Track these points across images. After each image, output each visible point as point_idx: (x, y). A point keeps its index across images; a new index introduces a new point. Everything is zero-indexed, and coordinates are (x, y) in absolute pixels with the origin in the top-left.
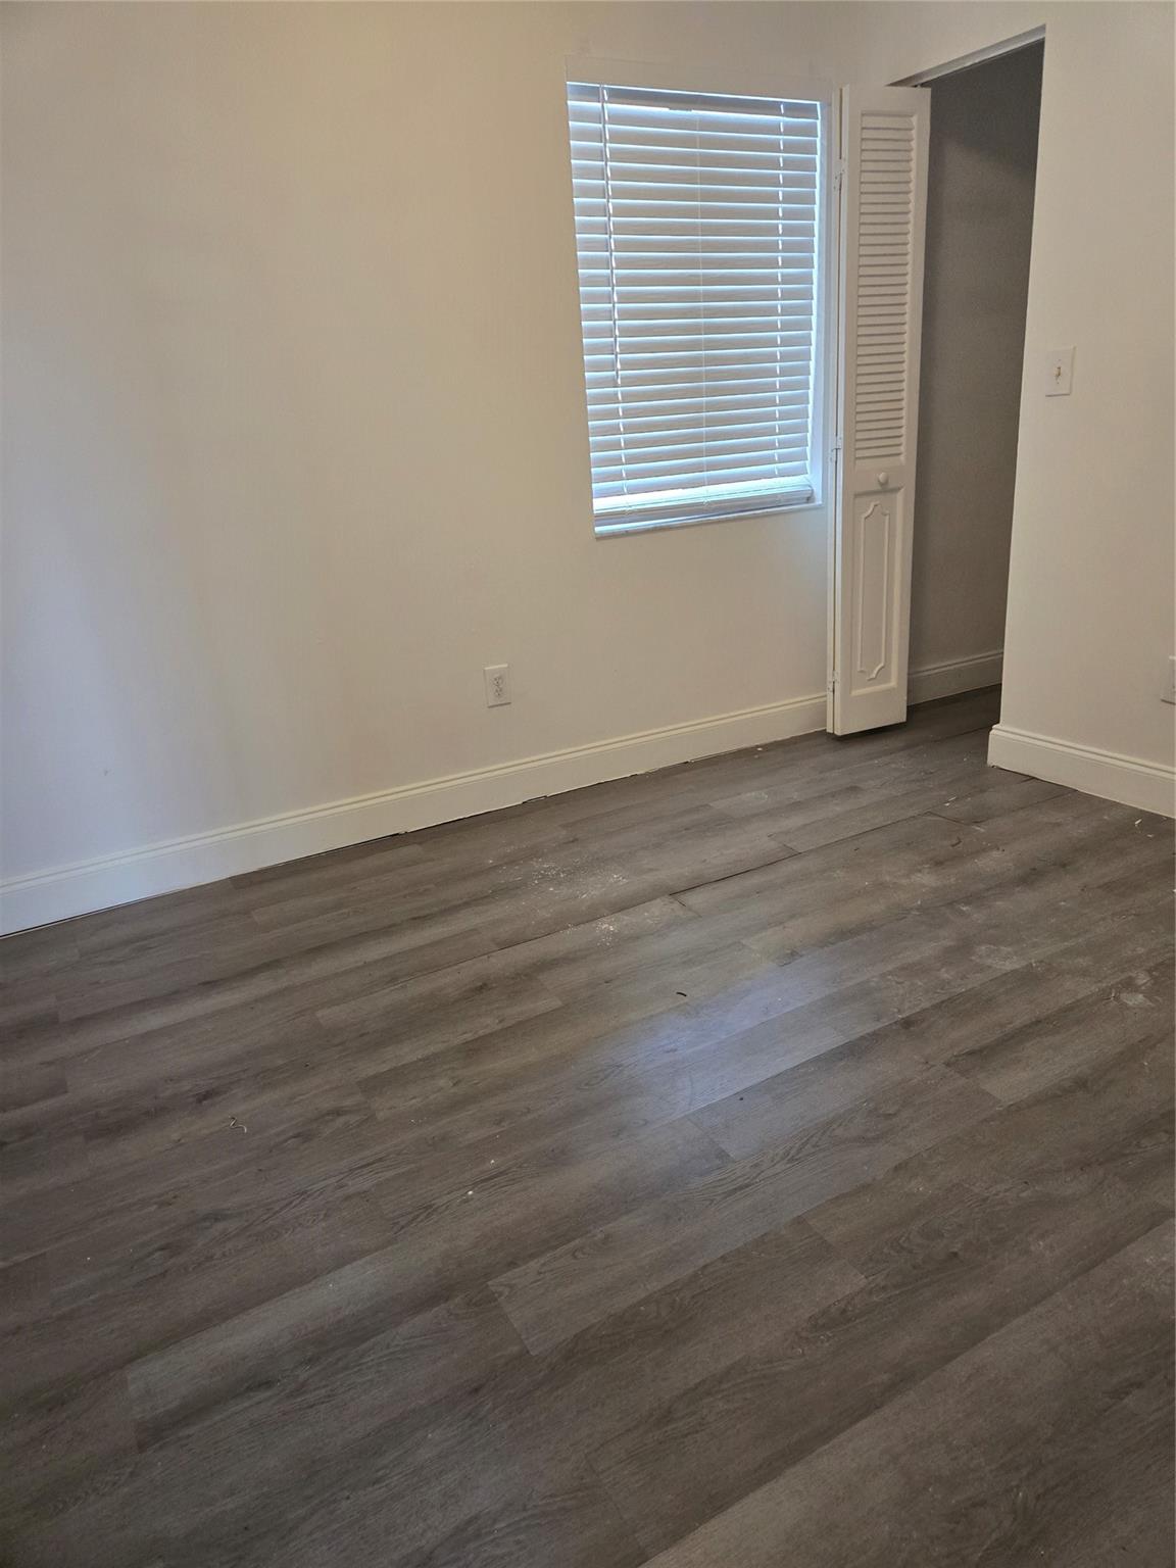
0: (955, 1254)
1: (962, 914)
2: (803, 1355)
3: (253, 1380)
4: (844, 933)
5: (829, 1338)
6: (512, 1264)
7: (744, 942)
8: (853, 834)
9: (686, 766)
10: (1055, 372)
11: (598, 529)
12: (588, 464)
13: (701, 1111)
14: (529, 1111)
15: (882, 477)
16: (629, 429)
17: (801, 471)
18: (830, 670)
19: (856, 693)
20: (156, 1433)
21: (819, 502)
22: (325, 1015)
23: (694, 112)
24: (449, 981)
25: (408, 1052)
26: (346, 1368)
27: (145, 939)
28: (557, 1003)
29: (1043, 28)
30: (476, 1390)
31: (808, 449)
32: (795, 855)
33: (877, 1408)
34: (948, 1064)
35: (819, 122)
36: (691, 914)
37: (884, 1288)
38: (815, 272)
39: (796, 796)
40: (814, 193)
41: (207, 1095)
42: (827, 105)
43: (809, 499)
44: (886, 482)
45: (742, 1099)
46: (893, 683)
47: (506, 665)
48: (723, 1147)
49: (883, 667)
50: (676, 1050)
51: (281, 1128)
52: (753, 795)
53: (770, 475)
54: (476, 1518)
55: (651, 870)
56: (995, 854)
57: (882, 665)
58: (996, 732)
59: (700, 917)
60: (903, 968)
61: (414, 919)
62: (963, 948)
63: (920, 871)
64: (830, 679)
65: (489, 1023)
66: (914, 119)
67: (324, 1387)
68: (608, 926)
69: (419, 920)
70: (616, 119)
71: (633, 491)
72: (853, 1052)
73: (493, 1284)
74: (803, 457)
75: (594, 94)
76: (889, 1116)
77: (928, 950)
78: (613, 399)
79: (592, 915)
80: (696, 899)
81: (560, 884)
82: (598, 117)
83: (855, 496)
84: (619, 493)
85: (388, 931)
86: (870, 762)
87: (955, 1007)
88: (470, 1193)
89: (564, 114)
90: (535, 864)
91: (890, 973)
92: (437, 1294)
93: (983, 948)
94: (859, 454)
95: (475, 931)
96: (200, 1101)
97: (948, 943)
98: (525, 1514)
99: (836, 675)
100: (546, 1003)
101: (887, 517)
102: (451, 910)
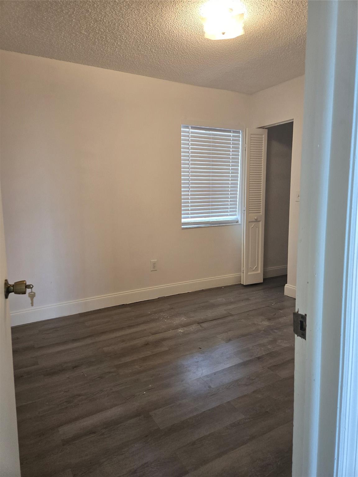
0: (267, 412)
1: (275, 332)
2: (228, 432)
3: (92, 431)
4: (243, 335)
5: (235, 429)
6: (156, 409)
7: (217, 336)
8: (247, 310)
9: (203, 291)
10: (298, 196)
11: (182, 227)
12: (181, 210)
13: (204, 376)
14: (160, 374)
15: (256, 218)
16: (191, 202)
17: (235, 215)
18: (242, 267)
19: (249, 273)
20: (67, 442)
21: (240, 223)
22: (106, 349)
23: (211, 132)
24: (138, 342)
25: (128, 359)
26: (114, 430)
27: (56, 328)
28: (167, 349)
29: (293, 119)
30: (146, 436)
31: (237, 210)
32: (232, 315)
33: (246, 443)
34: (268, 368)
35: (241, 135)
36: (203, 329)
37: (249, 418)
38: (239, 168)
39: (232, 300)
40: (239, 147)
41: (75, 367)
42: (242, 132)
43: (237, 222)
44: (257, 219)
45: (215, 374)
46: (259, 272)
47: (156, 260)
48: (210, 385)
49: (257, 267)
50: (198, 362)
51: (95, 376)
52: (220, 299)
53: (227, 215)
54: (147, 463)
55: (193, 317)
56: (285, 318)
57: (256, 266)
58: (286, 286)
59: (206, 329)
60: (258, 345)
61: (129, 326)
62: (274, 341)
63: (264, 321)
64: (242, 269)
65: (149, 353)
66: (263, 136)
67: (109, 434)
68: (181, 330)
69: (130, 327)
70: (192, 133)
71: (192, 217)
72: (244, 364)
73: (151, 413)
74: (236, 211)
75: (187, 127)
76: (253, 380)
77: (265, 341)
78: (188, 195)
79: (177, 328)
80: (204, 325)
81: (168, 319)
82: (188, 132)
83: (249, 222)
84: (188, 218)
85: (122, 329)
86: (253, 293)
87: (271, 355)
88: (145, 393)
89: (180, 132)
90: (162, 314)
91: (255, 346)
92: (137, 415)
93: (280, 341)
94: (250, 212)
95: (145, 330)
96: (73, 368)
97: (270, 339)
98: (159, 463)
99: (244, 268)
100: (163, 349)
101: (257, 228)
102: (138, 325)
